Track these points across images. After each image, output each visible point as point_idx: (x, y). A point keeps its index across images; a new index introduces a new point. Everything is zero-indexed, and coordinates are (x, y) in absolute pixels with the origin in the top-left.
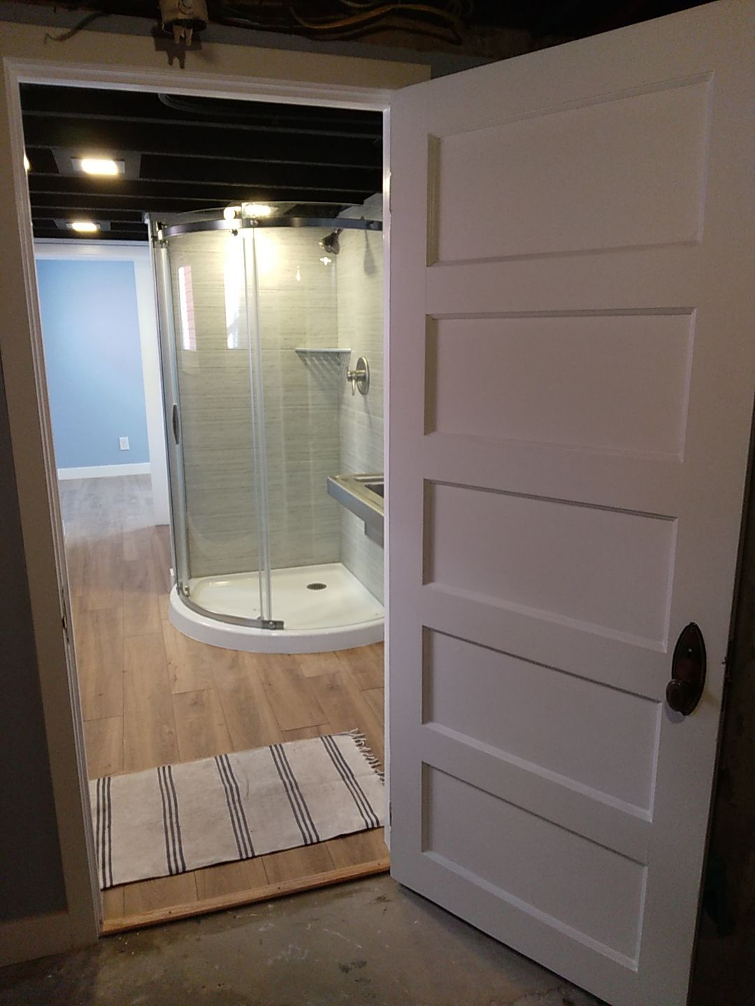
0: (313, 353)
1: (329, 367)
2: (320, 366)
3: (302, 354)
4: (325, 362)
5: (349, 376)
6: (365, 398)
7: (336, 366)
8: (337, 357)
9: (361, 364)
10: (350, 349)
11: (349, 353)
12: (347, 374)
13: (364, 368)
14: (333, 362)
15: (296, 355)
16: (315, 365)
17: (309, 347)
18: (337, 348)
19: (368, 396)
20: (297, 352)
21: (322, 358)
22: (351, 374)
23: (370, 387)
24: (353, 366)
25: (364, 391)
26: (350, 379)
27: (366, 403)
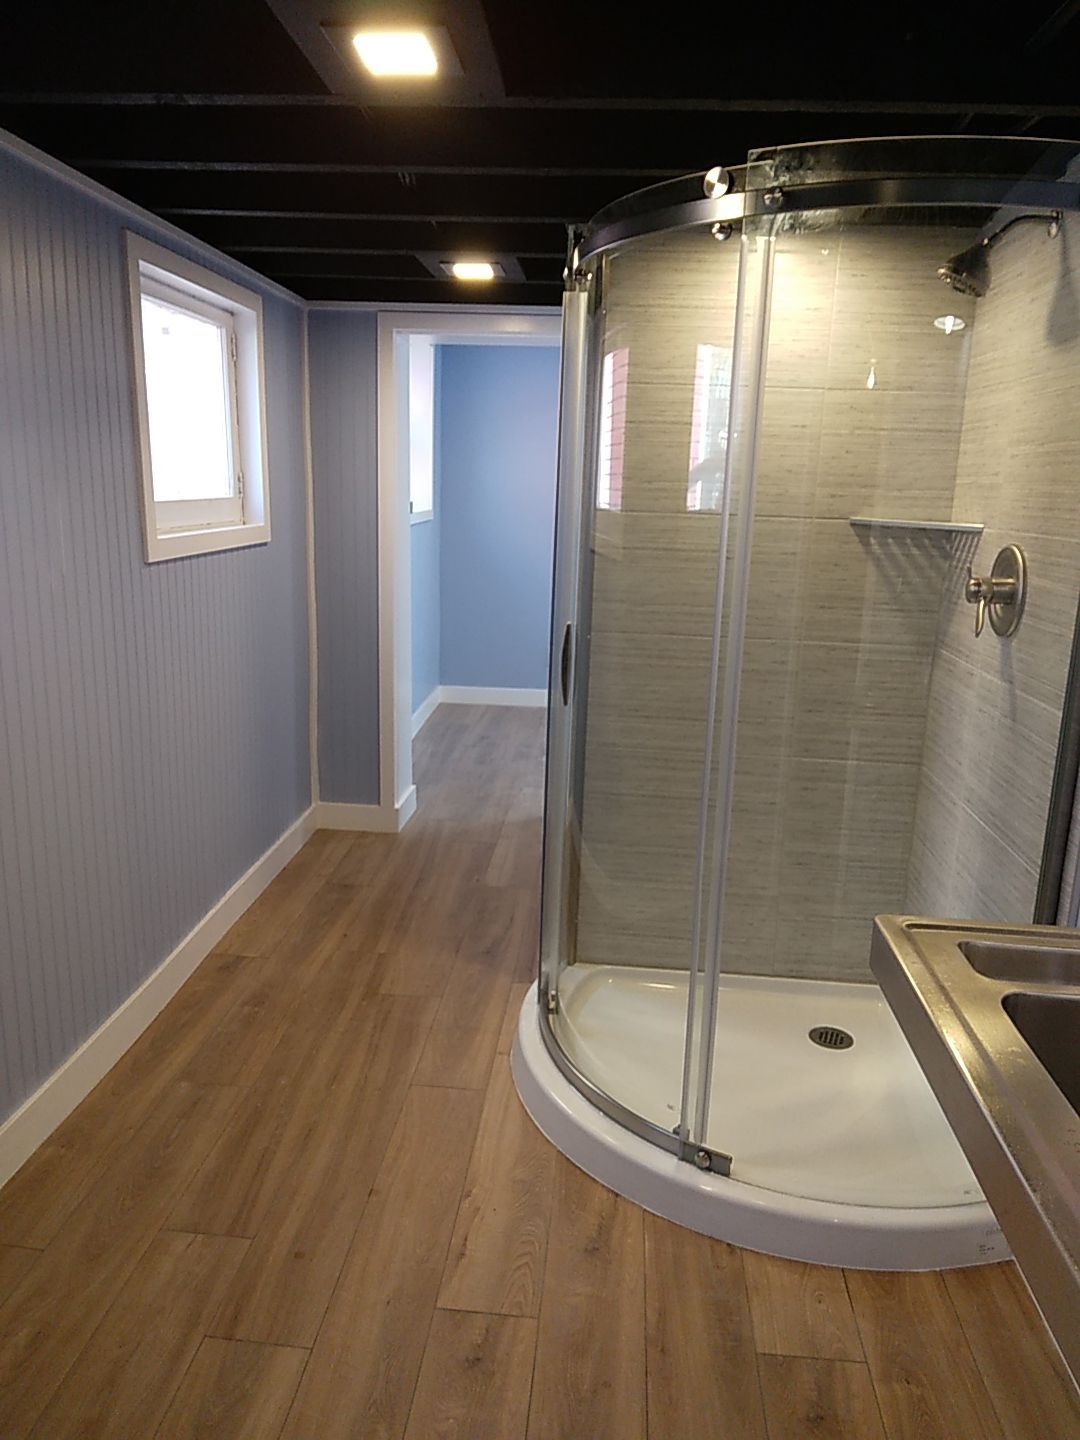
0: (887, 530)
1: (923, 561)
2: (902, 559)
3: (863, 529)
4: (915, 551)
5: (973, 588)
6: (1006, 647)
7: (940, 561)
8: (945, 542)
9: (1005, 563)
10: (981, 526)
11: (979, 533)
12: (968, 586)
13: (1013, 573)
14: (935, 552)
15: (851, 531)
16: (891, 557)
17: (878, 516)
18: (949, 521)
19: (1014, 643)
20: (853, 525)
21: (908, 541)
22: (978, 585)
23: (1025, 619)
24: (984, 564)
25: (1004, 629)
26: (974, 596)
27: (1006, 657)
